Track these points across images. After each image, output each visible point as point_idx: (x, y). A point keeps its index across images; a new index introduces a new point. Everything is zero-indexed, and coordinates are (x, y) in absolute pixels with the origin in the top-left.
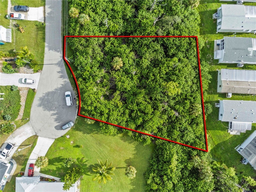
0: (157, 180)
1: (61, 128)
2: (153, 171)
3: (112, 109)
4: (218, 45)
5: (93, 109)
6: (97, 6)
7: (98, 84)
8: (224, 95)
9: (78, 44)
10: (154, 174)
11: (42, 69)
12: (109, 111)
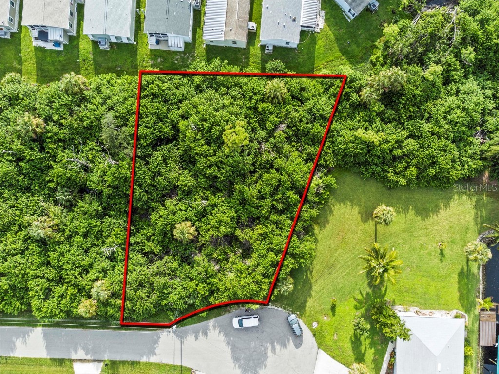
0: (400, 166)
1: (298, 338)
2: (383, 173)
3: (269, 244)
4: (158, 42)
5: (266, 280)
6: (78, 265)
7: (221, 267)
8: (252, 36)
9: (146, 302)
10: (389, 173)
11: (189, 368)
12: (272, 251)
